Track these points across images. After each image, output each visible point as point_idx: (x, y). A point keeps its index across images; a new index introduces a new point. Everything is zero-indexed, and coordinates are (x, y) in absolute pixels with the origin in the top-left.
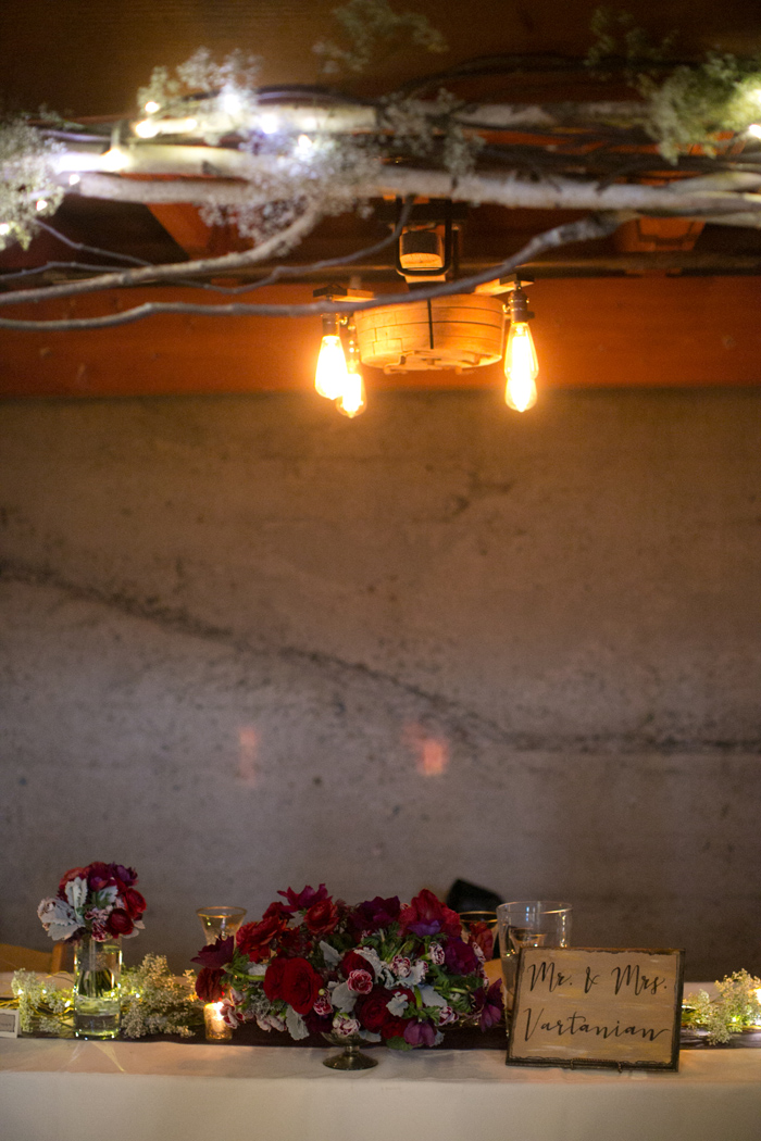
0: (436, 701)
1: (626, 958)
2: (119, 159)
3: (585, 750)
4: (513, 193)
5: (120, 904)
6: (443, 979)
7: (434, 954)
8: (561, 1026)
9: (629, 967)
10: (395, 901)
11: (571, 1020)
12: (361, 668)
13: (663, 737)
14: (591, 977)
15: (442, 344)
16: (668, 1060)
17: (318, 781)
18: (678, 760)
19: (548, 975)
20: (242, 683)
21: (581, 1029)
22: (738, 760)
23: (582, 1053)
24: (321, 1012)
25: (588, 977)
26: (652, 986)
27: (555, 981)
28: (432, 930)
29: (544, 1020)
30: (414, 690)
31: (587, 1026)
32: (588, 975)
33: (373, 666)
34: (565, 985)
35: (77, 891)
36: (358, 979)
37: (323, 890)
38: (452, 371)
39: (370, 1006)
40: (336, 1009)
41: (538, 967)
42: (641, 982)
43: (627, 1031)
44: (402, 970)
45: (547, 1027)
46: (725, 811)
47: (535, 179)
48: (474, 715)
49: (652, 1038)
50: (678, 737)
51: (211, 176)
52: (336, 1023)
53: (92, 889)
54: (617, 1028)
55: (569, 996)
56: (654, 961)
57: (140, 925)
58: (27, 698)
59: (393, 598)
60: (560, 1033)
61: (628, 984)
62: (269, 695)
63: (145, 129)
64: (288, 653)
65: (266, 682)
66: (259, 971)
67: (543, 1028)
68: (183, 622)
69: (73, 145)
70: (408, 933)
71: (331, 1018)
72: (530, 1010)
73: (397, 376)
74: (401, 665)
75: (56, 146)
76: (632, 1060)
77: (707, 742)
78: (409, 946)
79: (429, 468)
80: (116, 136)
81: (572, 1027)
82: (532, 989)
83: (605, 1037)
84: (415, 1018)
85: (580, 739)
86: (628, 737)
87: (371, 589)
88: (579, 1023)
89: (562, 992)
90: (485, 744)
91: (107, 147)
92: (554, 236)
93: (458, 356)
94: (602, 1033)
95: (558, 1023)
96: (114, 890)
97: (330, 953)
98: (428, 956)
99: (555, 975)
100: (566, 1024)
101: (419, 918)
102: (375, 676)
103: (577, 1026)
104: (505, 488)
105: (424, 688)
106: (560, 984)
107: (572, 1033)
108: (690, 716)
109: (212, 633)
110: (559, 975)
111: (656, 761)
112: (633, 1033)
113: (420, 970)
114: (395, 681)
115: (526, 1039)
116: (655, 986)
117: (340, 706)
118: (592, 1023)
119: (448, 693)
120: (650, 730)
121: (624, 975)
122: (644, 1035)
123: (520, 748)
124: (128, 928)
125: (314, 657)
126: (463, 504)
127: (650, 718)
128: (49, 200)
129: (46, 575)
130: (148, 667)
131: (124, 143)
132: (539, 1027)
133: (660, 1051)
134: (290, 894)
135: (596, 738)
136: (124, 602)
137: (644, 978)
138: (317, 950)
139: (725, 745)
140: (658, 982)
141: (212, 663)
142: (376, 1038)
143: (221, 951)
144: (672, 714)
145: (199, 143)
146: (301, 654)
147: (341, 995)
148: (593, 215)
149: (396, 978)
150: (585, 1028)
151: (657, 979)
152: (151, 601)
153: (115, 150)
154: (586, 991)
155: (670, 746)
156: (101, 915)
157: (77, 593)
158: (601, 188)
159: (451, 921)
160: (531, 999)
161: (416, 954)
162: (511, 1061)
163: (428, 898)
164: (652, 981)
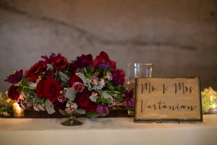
1: (177, 81)
6: (111, 87)
7: (109, 76)
8: (155, 106)
9: (180, 83)
10: (90, 56)
11: (159, 104)
14: (165, 87)
16: (199, 118)
19: (148, 87)
21: (163, 107)
23: (165, 116)
24: (61, 101)
25: (164, 88)
26: (190, 90)
27: (151, 89)
28: (107, 66)
29: (148, 104)
31: (165, 106)
32: (164, 87)
34: (155, 91)
36: (77, 86)
37: (59, 55)
39: (83, 97)
40: (68, 99)
41: (144, 84)
42: (185, 89)
43: (181, 107)
44: (95, 82)
45: (150, 107)
49: (192, 110)
52: (68, 105)
54: (178, 106)
55: (157, 95)
56: (189, 81)
60: (155, 109)
61: (180, 89)
66: (34, 86)
67: (148, 107)
70: (96, 68)
71: (65, 103)
72: (142, 101)
76: (185, 118)
78: (98, 73)
81: (160, 107)
82: (142, 93)
83: (173, 110)
84: (101, 103)
88: (162, 105)
89: (154, 94)
94: (172, 108)
95: (154, 105)
97: (64, 77)
98: (106, 77)
99: (151, 87)
100: (157, 106)
101: (100, 63)
103: (162, 106)
106: (153, 90)
107: (160, 109)
110: (152, 87)
112: (184, 108)
113: (103, 82)
115: (142, 112)
116: (191, 91)
117: (57, 33)
118: (167, 105)
121: (178, 87)
122: (189, 109)
132: (146, 107)
133: (195, 114)
134: (45, 57)
137: (186, 87)
140: (191, 89)
142: (83, 112)
143: (16, 77)
147: (69, 93)
149: (92, 86)
150: (165, 107)
151: (191, 87)
154: (164, 93)
159: (113, 65)
160: (142, 96)
161: (100, 76)
162: (136, 121)
163: (103, 55)
164: (189, 88)
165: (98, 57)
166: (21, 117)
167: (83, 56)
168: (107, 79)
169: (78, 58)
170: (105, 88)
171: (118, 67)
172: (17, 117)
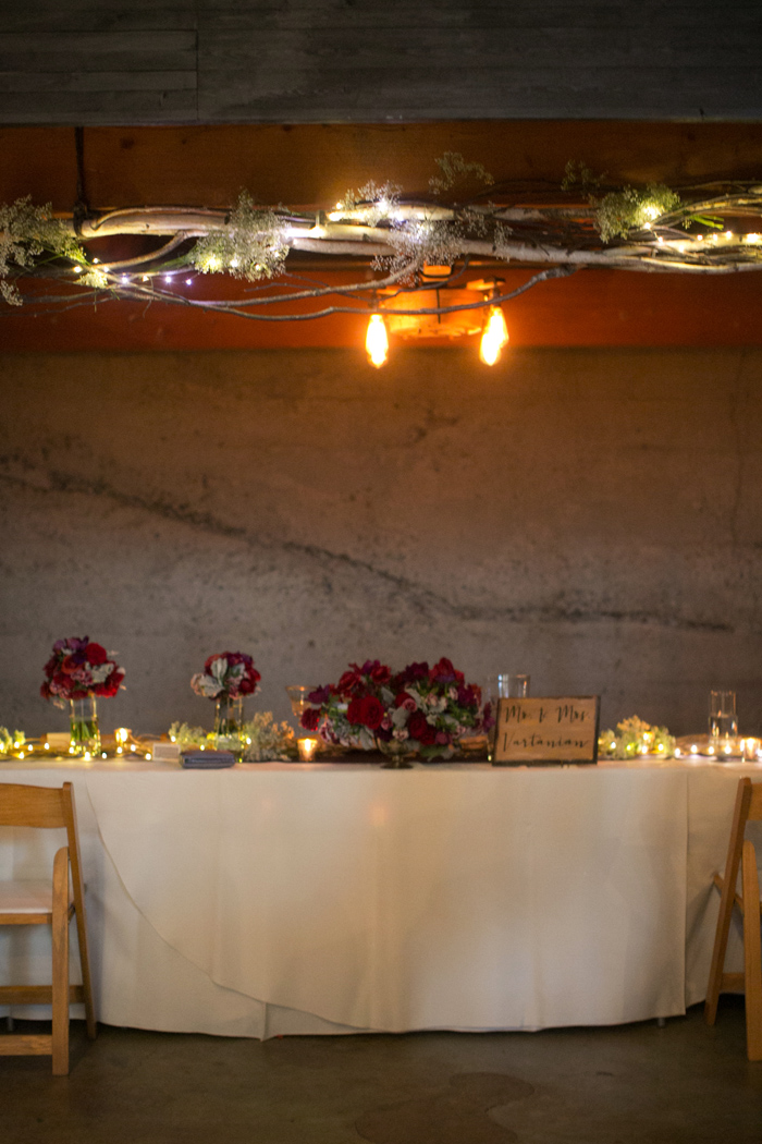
0: (401, 583)
1: (563, 702)
2: (319, 231)
3: (513, 619)
4: (525, 254)
5: (246, 675)
6: (456, 710)
7: (453, 694)
8: (526, 742)
9: (566, 707)
10: (425, 665)
11: (532, 738)
12: (344, 558)
13: (572, 609)
14: (543, 713)
15: (446, 321)
16: (591, 758)
17: (311, 644)
18: (582, 627)
19: (517, 713)
20: (254, 569)
21: (538, 743)
22: (628, 626)
23: (539, 756)
24: (385, 727)
25: (541, 714)
26: (581, 717)
27: (521, 716)
28: (450, 679)
29: (514, 739)
30: (385, 575)
31: (542, 741)
32: (541, 712)
33: (353, 556)
34: (527, 718)
35: (220, 667)
36: (409, 704)
37: (377, 663)
38: (447, 338)
39: (416, 721)
40: (394, 725)
41: (510, 709)
42: (574, 715)
43: (566, 743)
44: (433, 702)
45: (517, 743)
46: (618, 664)
47: (534, 246)
48: (430, 593)
49: (581, 746)
50: (583, 609)
51: (366, 240)
52: (395, 733)
53: (231, 665)
54: (560, 741)
55: (531, 724)
56: (582, 703)
57: (258, 689)
58: (86, 583)
59: (368, 505)
60: (525, 746)
61: (566, 716)
62: (275, 578)
63: (333, 217)
64: (289, 546)
65: (272, 568)
66: (343, 707)
67: (515, 743)
68: (208, 523)
69: (295, 224)
70: (434, 681)
71: (391, 730)
72: (506, 734)
73: (411, 339)
74: (375, 555)
75: (288, 225)
76: (570, 758)
77: (604, 614)
78: (436, 690)
79: (397, 406)
80: (318, 219)
81: (533, 742)
82: (507, 721)
83: (553, 746)
84: (441, 728)
85: (510, 611)
86: (546, 610)
87: (352, 498)
88: (536, 740)
89: (526, 723)
90: (438, 615)
91: (313, 225)
92: (544, 275)
93: (453, 329)
94: (551, 745)
95: (524, 740)
96: (242, 667)
97: (387, 694)
98: (448, 695)
99: (521, 713)
100: (529, 741)
101: (439, 674)
102: (354, 564)
103: (535, 741)
104: (454, 422)
105: (392, 573)
106: (524, 718)
107: (533, 745)
108: (592, 593)
109: (230, 531)
110: (523, 713)
111: (568, 627)
112: (569, 744)
113: (443, 703)
114: (370, 568)
115: (505, 750)
117: (329, 587)
118: (545, 740)
119: (410, 577)
120: (562, 604)
121: (564, 712)
122: (576, 745)
123: (464, 618)
124: (252, 690)
125: (308, 550)
126: (422, 434)
127: (562, 595)
128: (282, 252)
129: (100, 487)
130: (181, 558)
131: (322, 223)
132: (512, 743)
133: (587, 754)
134: (355, 666)
135: (522, 610)
136: (163, 508)
137: (575, 712)
138: (378, 694)
139: (617, 616)
140: (585, 715)
141: (231, 555)
142: (416, 747)
143: (319, 695)
144: (578, 592)
145: (365, 224)
146: (299, 548)
147: (398, 716)
148: (565, 266)
149: (428, 707)
150: (540, 742)
151: (584, 713)
152: (182, 507)
153: (317, 227)
154: (541, 721)
155: (578, 615)
156: (236, 681)
157: (126, 501)
158: (569, 253)
159: (458, 678)
160: (507, 727)
161: (440, 694)
162: (496, 764)
163: (445, 664)
164: (580, 714)
165: (436, 666)
166: (310, 762)
167: (415, 665)
168: (449, 699)
169: (408, 668)
170: (447, 711)
171: (469, 679)
172: (304, 762)
